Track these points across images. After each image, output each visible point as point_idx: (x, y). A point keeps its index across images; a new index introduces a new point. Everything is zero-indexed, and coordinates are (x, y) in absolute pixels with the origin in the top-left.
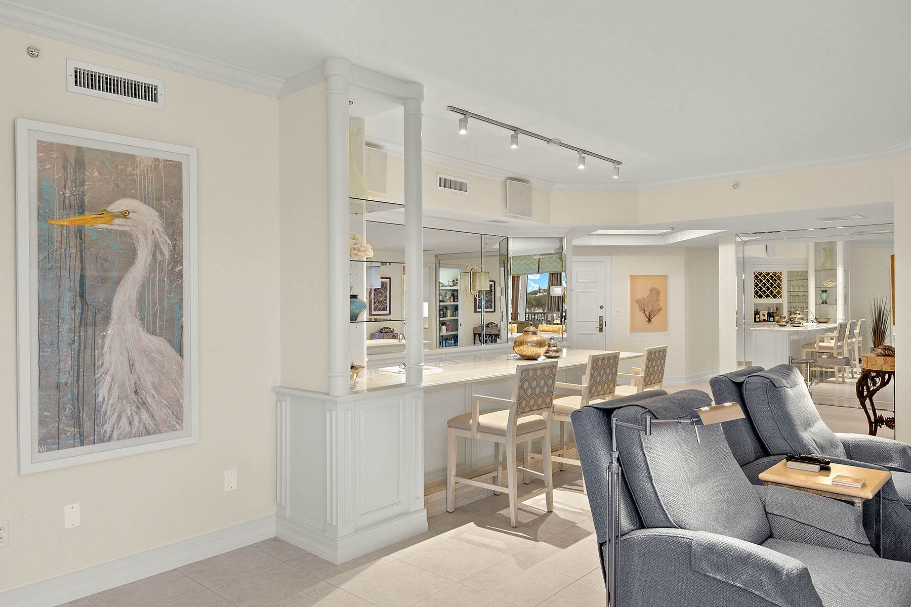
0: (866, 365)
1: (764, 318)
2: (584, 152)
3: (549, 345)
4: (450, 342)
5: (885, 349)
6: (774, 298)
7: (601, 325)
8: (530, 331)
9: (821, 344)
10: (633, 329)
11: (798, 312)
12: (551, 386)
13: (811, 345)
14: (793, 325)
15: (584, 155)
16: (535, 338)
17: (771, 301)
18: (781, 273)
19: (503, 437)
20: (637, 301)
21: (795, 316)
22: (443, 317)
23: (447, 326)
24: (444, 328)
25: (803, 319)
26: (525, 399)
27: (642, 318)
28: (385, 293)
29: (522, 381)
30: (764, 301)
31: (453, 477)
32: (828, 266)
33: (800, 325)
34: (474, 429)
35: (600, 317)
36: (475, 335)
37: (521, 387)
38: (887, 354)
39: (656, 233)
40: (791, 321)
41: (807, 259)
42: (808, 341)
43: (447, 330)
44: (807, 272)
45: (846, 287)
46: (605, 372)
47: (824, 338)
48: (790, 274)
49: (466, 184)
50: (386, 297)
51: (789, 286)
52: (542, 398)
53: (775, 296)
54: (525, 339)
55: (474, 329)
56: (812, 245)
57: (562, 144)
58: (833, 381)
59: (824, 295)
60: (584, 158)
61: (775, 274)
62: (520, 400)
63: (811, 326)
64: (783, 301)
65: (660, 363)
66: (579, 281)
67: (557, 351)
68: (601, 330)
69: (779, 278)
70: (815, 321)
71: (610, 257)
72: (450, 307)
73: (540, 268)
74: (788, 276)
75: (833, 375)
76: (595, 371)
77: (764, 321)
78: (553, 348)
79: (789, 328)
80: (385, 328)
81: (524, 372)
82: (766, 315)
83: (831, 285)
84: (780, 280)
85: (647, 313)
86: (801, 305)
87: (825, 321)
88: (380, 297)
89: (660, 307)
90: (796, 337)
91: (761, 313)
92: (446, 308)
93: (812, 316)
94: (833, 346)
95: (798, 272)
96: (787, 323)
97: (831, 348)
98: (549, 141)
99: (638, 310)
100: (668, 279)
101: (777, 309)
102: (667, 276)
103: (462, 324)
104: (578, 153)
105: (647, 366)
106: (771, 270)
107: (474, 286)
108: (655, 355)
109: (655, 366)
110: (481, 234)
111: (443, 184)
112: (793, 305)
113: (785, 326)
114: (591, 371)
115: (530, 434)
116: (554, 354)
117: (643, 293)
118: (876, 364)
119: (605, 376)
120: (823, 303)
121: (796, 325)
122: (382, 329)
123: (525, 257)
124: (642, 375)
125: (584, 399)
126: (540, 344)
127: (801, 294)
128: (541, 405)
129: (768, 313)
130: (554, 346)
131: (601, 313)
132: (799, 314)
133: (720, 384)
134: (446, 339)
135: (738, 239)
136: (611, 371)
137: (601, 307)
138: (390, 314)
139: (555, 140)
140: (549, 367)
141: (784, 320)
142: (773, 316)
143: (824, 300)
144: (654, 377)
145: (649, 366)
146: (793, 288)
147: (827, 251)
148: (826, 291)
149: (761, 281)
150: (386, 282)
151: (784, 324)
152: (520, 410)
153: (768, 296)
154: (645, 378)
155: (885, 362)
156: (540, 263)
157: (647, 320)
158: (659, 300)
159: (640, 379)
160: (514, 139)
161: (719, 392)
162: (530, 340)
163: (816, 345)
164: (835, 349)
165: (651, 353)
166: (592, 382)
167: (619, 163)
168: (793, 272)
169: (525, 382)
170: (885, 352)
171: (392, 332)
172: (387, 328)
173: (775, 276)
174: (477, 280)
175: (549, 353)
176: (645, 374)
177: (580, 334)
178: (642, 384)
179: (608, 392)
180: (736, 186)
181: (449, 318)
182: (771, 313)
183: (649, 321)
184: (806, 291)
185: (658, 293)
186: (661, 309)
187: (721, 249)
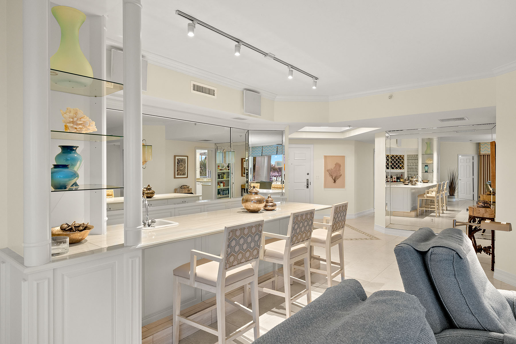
0: (472, 213)
1: (394, 180)
2: (293, 67)
3: (267, 202)
4: (226, 192)
5: (485, 203)
6: (400, 169)
7: (308, 184)
8: (253, 192)
9: (428, 195)
10: (325, 187)
11: (414, 177)
12: (258, 241)
13: (422, 195)
14: (412, 184)
15: (292, 69)
16: (257, 197)
17: (398, 171)
18: (404, 156)
19: (214, 288)
20: (328, 171)
21: (413, 179)
22: (222, 178)
23: (224, 183)
24: (222, 184)
25: (417, 181)
26: (233, 255)
27: (331, 180)
28: (184, 165)
29: (230, 240)
30: (395, 171)
31: (177, 316)
32: (429, 152)
33: (416, 184)
34: (192, 278)
35: (307, 179)
36: (242, 189)
37: (229, 246)
38: (486, 206)
39: (339, 132)
40: (411, 182)
41: (418, 149)
42: (421, 193)
43: (224, 186)
44: (417, 155)
45: (438, 163)
46: (303, 225)
47: (429, 192)
48: (409, 156)
49: (214, 91)
50: (185, 167)
51: (408, 163)
52: (250, 251)
53: (400, 168)
54: (249, 198)
55: (241, 186)
56: (420, 141)
57: (276, 59)
58: (434, 215)
59: (426, 168)
60: (292, 71)
61: (400, 156)
62: (228, 256)
63: (420, 185)
64: (405, 171)
65: (343, 214)
66: (295, 159)
67: (272, 206)
68: (308, 187)
69: (403, 158)
70: (422, 182)
71: (313, 145)
72: (226, 173)
73: (278, 152)
74: (408, 158)
75: (433, 212)
76: (296, 224)
77: (395, 181)
78: (270, 204)
79: (410, 186)
80: (183, 186)
81: (231, 233)
82: (396, 178)
83: (430, 163)
84: (403, 160)
85: (334, 177)
86: (414, 173)
87: (427, 181)
88: (181, 167)
89: (341, 174)
90: (414, 191)
91: (393, 177)
92: (224, 173)
93: (420, 179)
94: (435, 196)
95: (412, 155)
96: (409, 183)
97: (433, 197)
98: (266, 54)
99: (328, 176)
100: (345, 158)
101: (402, 175)
102: (344, 156)
103: (234, 183)
104: (288, 68)
105: (334, 218)
106: (399, 154)
107: (225, 161)
108: (340, 209)
109: (340, 217)
110: (230, 128)
111: (196, 88)
112: (410, 173)
113: (407, 184)
114: (292, 225)
115: (238, 282)
116: (270, 208)
117: (331, 166)
118: (480, 213)
119: (303, 228)
120: (426, 172)
121: (413, 184)
122: (182, 186)
123: (270, 146)
124: (330, 224)
125: (287, 247)
126: (260, 201)
127: (414, 167)
128: (249, 257)
129: (397, 177)
130: (271, 202)
131: (308, 177)
132: (415, 178)
133: (405, 254)
134: (224, 191)
135: (387, 135)
136: (308, 224)
137: (308, 174)
138: (187, 177)
139: (270, 54)
140: (256, 226)
141: (407, 182)
142: (399, 179)
143: (426, 170)
144: (339, 225)
145: (336, 217)
146: (410, 164)
147: (428, 143)
148: (427, 166)
149: (393, 160)
150: (185, 159)
151: (407, 183)
152: (228, 264)
153: (397, 168)
154: (333, 226)
155: (486, 212)
156: (278, 149)
157: (334, 181)
158: (340, 170)
159: (329, 227)
160: (238, 48)
161: (404, 261)
162: (253, 198)
163: (425, 195)
164: (436, 198)
165: (337, 208)
166: (293, 233)
167: (317, 79)
168: (410, 155)
169: (232, 241)
170: (485, 205)
171: (188, 188)
172: (185, 185)
173: (401, 157)
174: (227, 156)
175: (267, 207)
176: (333, 224)
177: (296, 189)
178: (331, 230)
179: (306, 239)
180: (391, 97)
181: (225, 179)
182: (398, 177)
183: (335, 182)
184: (417, 165)
185: (340, 166)
186: (341, 175)
187: (376, 140)
